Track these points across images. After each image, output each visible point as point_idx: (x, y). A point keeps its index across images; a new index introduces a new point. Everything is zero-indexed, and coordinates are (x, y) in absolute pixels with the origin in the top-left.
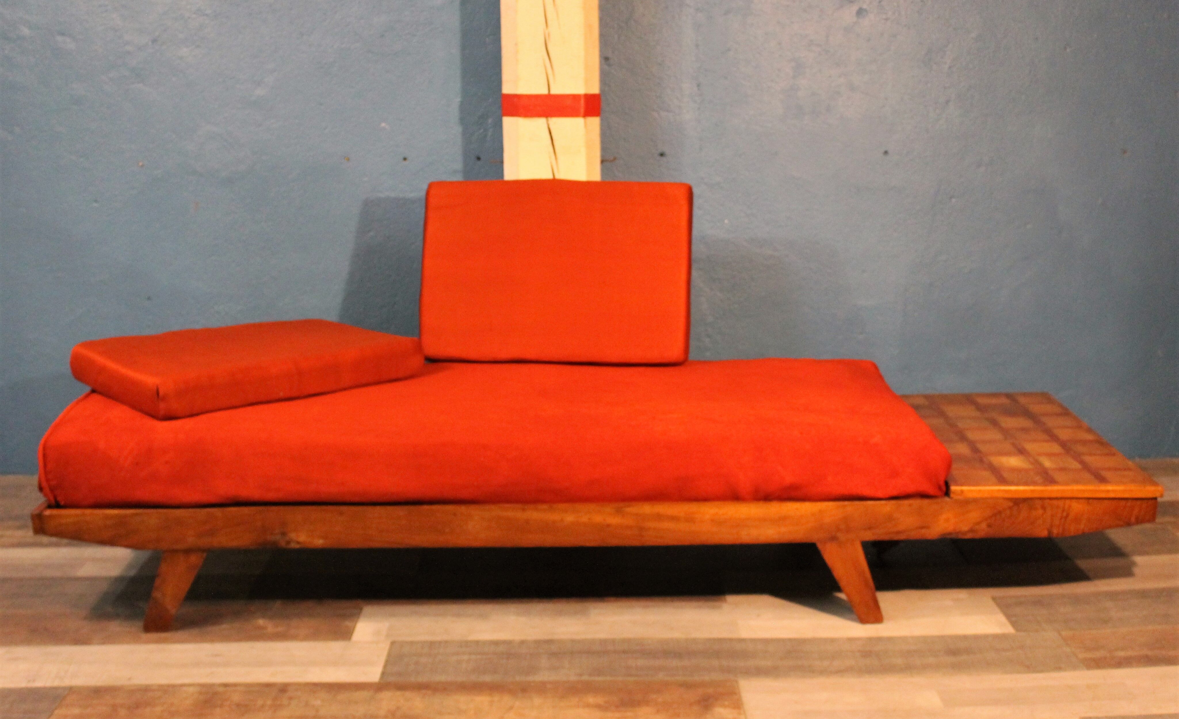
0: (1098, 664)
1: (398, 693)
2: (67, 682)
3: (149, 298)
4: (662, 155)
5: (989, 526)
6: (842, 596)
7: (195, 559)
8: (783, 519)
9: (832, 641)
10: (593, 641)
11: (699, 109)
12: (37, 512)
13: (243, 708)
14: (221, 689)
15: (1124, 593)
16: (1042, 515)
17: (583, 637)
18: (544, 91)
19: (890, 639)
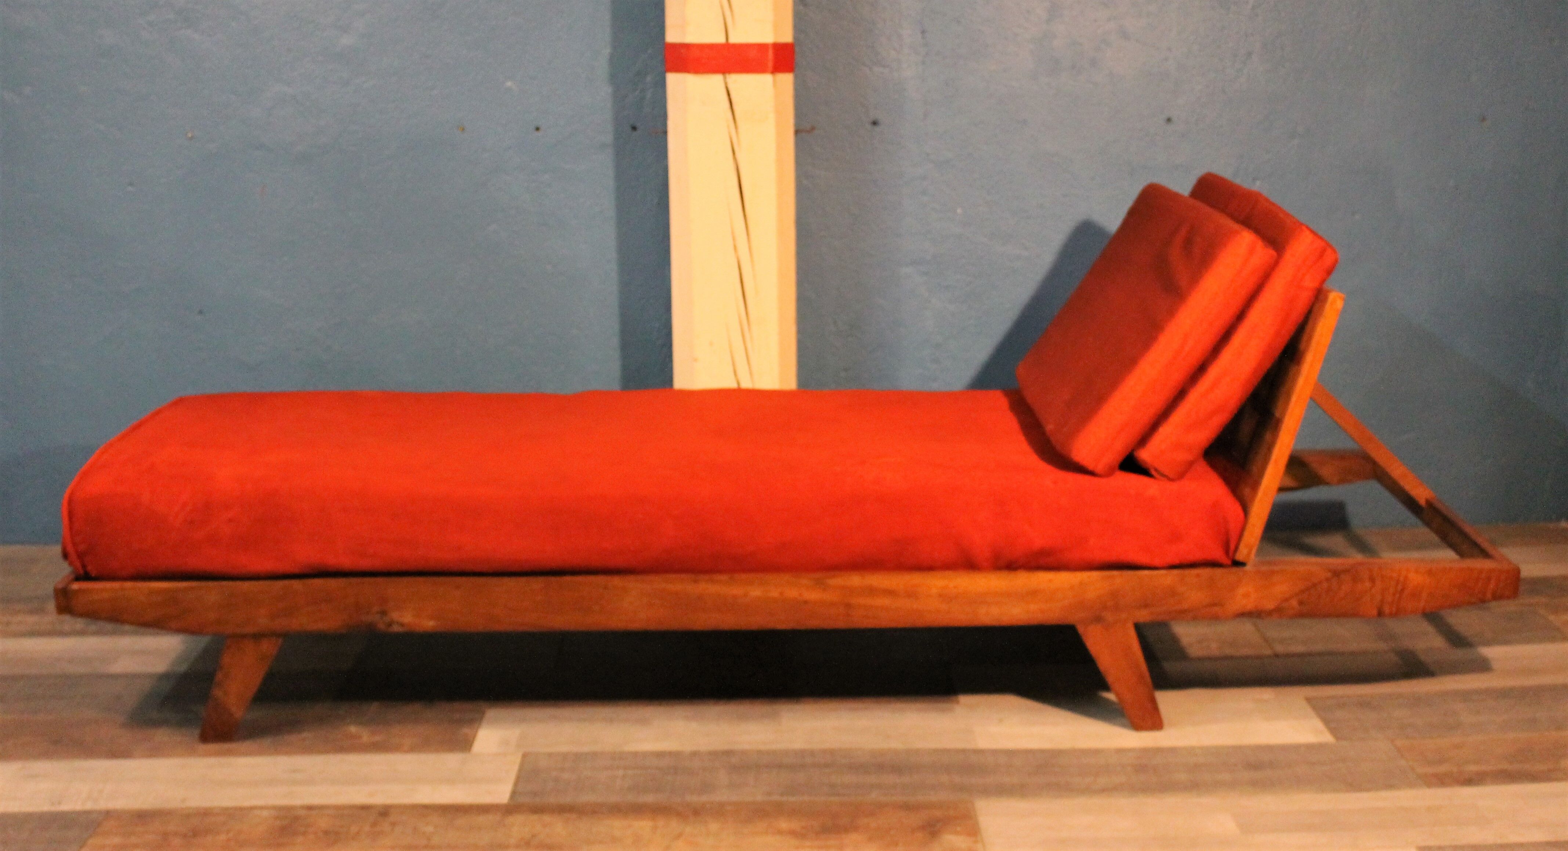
0: (1442, 780)
1: (535, 817)
2: (103, 805)
3: (201, 312)
4: (875, 123)
5: (1301, 603)
6: (1111, 696)
7: (269, 647)
8: (1033, 594)
9: (1096, 752)
10: (786, 753)
11: (923, 63)
12: (60, 586)
13: (333, 836)
14: (303, 813)
15: (1478, 692)
16: (1371, 589)
17: (774, 747)
18: (720, 39)
19: (1173, 750)
